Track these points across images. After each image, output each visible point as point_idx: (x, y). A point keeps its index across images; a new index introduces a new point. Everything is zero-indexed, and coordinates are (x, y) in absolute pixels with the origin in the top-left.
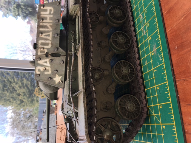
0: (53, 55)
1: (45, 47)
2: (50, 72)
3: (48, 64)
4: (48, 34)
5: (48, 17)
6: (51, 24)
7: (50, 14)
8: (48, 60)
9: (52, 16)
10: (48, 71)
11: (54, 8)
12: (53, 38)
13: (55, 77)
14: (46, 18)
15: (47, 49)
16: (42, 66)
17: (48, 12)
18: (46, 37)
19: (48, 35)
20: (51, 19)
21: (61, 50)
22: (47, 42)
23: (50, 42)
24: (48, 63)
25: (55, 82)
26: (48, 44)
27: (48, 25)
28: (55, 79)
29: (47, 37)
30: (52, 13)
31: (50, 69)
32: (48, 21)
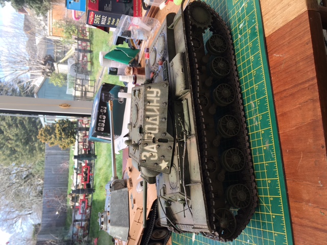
0: (160, 140)
1: (152, 132)
2: (156, 158)
3: (155, 150)
4: (155, 118)
5: (155, 99)
6: (158, 108)
7: (157, 96)
8: (155, 146)
9: (159, 99)
10: (155, 157)
11: (161, 90)
12: (161, 122)
13: (161, 163)
14: (152, 101)
15: (155, 134)
16: (148, 151)
17: (155, 95)
18: (152, 122)
19: (155, 120)
20: (158, 102)
21: (168, 135)
22: (154, 126)
23: (157, 127)
24: (155, 148)
25: (161, 167)
26: (154, 129)
27: (155, 108)
28: (161, 165)
29: (154, 122)
30: (159, 95)
31: (156, 154)
32: (155, 104)
